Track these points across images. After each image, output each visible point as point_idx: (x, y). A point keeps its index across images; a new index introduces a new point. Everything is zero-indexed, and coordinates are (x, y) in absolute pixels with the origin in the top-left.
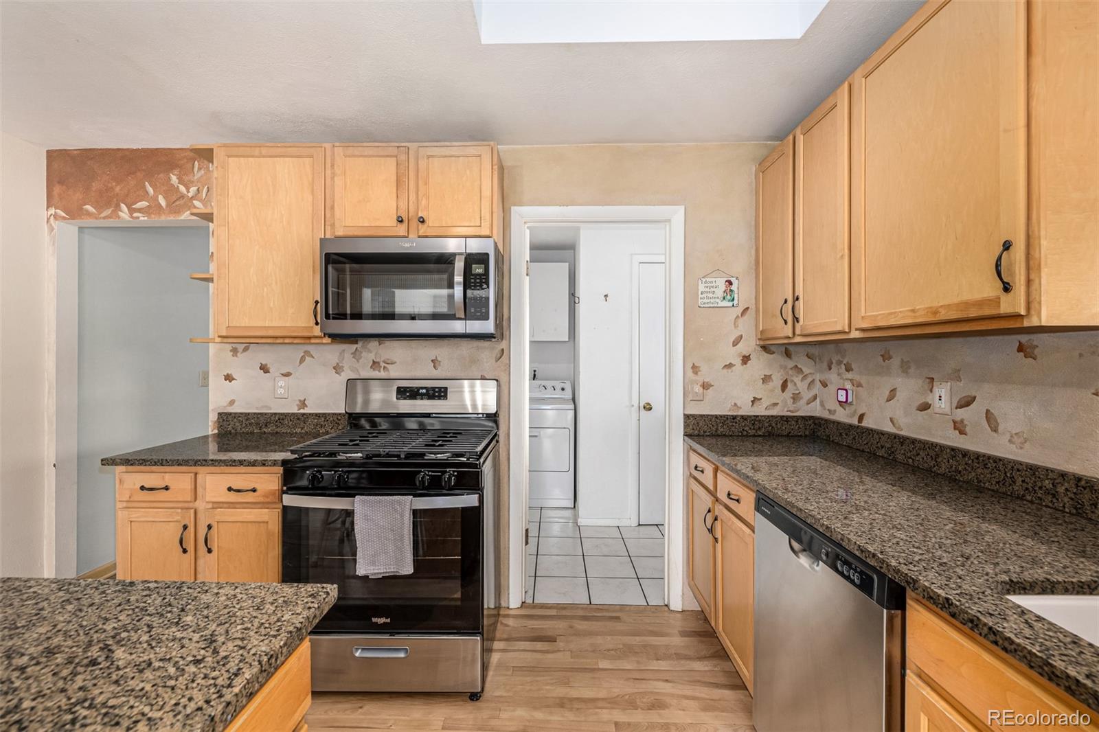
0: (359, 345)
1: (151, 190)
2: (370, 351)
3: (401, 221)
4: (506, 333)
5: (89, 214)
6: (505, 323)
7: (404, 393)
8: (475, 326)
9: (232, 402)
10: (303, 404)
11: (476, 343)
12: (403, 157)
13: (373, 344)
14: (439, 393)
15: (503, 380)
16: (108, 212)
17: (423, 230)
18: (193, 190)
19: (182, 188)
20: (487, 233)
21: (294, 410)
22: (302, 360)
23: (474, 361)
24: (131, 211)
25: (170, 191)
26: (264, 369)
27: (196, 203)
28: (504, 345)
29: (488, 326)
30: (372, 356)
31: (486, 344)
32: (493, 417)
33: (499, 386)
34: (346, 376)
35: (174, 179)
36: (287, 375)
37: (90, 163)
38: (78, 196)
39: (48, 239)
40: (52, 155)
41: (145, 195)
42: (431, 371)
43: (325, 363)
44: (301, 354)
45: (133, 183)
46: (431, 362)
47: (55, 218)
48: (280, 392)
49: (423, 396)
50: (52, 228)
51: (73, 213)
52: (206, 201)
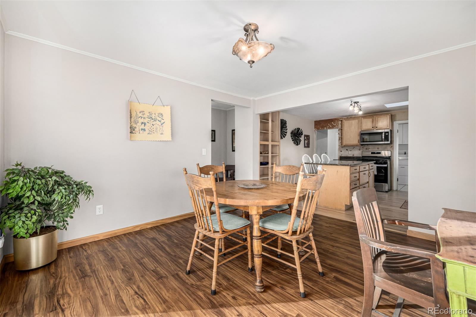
0: (363, 146)
1: (329, 125)
2: (365, 147)
3: (373, 127)
4: (393, 143)
5: (320, 129)
6: (392, 141)
7: (372, 153)
8: (386, 142)
9: (342, 155)
10: (353, 155)
11: (386, 145)
12: (373, 118)
13: (366, 146)
14: (380, 153)
15: (392, 151)
16: (323, 128)
17: (377, 128)
18: (335, 124)
19: (334, 124)
20: (389, 128)
23: (386, 148)
24: (326, 128)
25: (332, 125)
26: (347, 150)
27: (336, 126)
28: (392, 145)
29: (389, 142)
30: (366, 148)
31: (388, 145)
32: (390, 157)
33: (391, 152)
34: (361, 151)
35: (333, 123)
36: (351, 151)
37: (320, 122)
38: (319, 127)
39: (314, 133)
40: (315, 122)
41: (328, 126)
42: (377, 150)
43: (358, 149)
44: (353, 148)
45: (326, 124)
46: (378, 148)
47: (316, 130)
48: (350, 153)
49: (376, 154)
50: (315, 131)
51: (318, 129)
52: (338, 126)
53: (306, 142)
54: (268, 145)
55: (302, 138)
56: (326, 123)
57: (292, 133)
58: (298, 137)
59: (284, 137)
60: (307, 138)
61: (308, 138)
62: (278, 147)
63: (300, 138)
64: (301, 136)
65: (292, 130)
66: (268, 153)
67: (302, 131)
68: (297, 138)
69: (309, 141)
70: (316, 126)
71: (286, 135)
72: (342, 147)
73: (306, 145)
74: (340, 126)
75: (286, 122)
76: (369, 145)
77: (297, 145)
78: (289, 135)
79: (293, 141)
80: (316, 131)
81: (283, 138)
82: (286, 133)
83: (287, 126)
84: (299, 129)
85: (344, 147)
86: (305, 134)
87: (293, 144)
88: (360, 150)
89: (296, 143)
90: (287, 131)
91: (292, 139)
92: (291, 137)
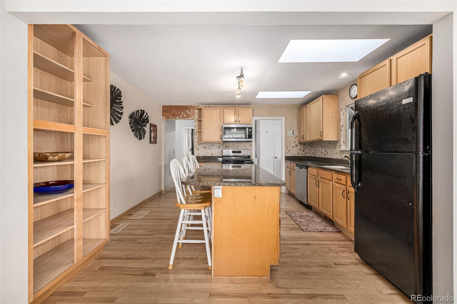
2: (225, 144)
3: (235, 121)
5: (171, 118)
7: (233, 152)
9: (199, 154)
10: (212, 154)
11: (248, 143)
12: (236, 110)
14: (240, 152)
15: (251, 150)
16: (174, 118)
17: (239, 123)
18: (191, 113)
19: (189, 113)
21: (211, 156)
22: (212, 146)
23: (245, 146)
24: (179, 117)
25: (186, 113)
26: (205, 148)
27: (192, 116)
28: (251, 143)
30: (225, 145)
32: (249, 156)
34: (221, 149)
35: (187, 111)
36: (209, 149)
37: (171, 108)
38: (168, 114)
39: (162, 123)
40: (163, 107)
41: (182, 114)
42: (237, 148)
43: (216, 147)
44: (212, 145)
45: (179, 112)
46: (237, 146)
47: (164, 118)
48: (208, 152)
49: (237, 153)
50: (163, 121)
51: (168, 118)
52: (194, 116)
53: (152, 134)
54: (72, 134)
55: (147, 129)
56: (179, 110)
57: (131, 117)
58: (141, 126)
59: (117, 122)
60: (153, 129)
61: (155, 129)
62: (103, 141)
63: (145, 128)
64: (146, 125)
65: (132, 112)
66: (72, 158)
67: (148, 116)
68: (139, 127)
69: (156, 134)
70: (164, 113)
71: (120, 118)
72: (199, 144)
73: (152, 140)
74: (196, 116)
75: (120, 92)
76: (229, 143)
77: (140, 139)
78: (125, 119)
79: (133, 131)
80: (165, 120)
81: (114, 123)
82: (121, 114)
83: (122, 102)
84: (144, 112)
85: (201, 144)
86: (152, 123)
87: (134, 137)
88: (219, 148)
89: (139, 136)
90: (123, 110)
91: (132, 127)
92: (130, 124)
